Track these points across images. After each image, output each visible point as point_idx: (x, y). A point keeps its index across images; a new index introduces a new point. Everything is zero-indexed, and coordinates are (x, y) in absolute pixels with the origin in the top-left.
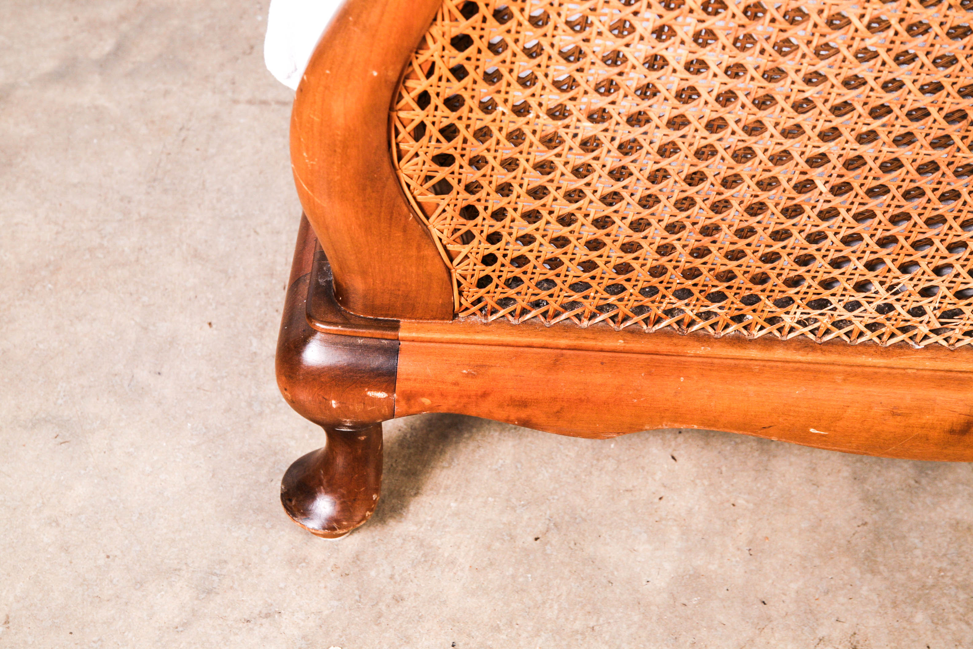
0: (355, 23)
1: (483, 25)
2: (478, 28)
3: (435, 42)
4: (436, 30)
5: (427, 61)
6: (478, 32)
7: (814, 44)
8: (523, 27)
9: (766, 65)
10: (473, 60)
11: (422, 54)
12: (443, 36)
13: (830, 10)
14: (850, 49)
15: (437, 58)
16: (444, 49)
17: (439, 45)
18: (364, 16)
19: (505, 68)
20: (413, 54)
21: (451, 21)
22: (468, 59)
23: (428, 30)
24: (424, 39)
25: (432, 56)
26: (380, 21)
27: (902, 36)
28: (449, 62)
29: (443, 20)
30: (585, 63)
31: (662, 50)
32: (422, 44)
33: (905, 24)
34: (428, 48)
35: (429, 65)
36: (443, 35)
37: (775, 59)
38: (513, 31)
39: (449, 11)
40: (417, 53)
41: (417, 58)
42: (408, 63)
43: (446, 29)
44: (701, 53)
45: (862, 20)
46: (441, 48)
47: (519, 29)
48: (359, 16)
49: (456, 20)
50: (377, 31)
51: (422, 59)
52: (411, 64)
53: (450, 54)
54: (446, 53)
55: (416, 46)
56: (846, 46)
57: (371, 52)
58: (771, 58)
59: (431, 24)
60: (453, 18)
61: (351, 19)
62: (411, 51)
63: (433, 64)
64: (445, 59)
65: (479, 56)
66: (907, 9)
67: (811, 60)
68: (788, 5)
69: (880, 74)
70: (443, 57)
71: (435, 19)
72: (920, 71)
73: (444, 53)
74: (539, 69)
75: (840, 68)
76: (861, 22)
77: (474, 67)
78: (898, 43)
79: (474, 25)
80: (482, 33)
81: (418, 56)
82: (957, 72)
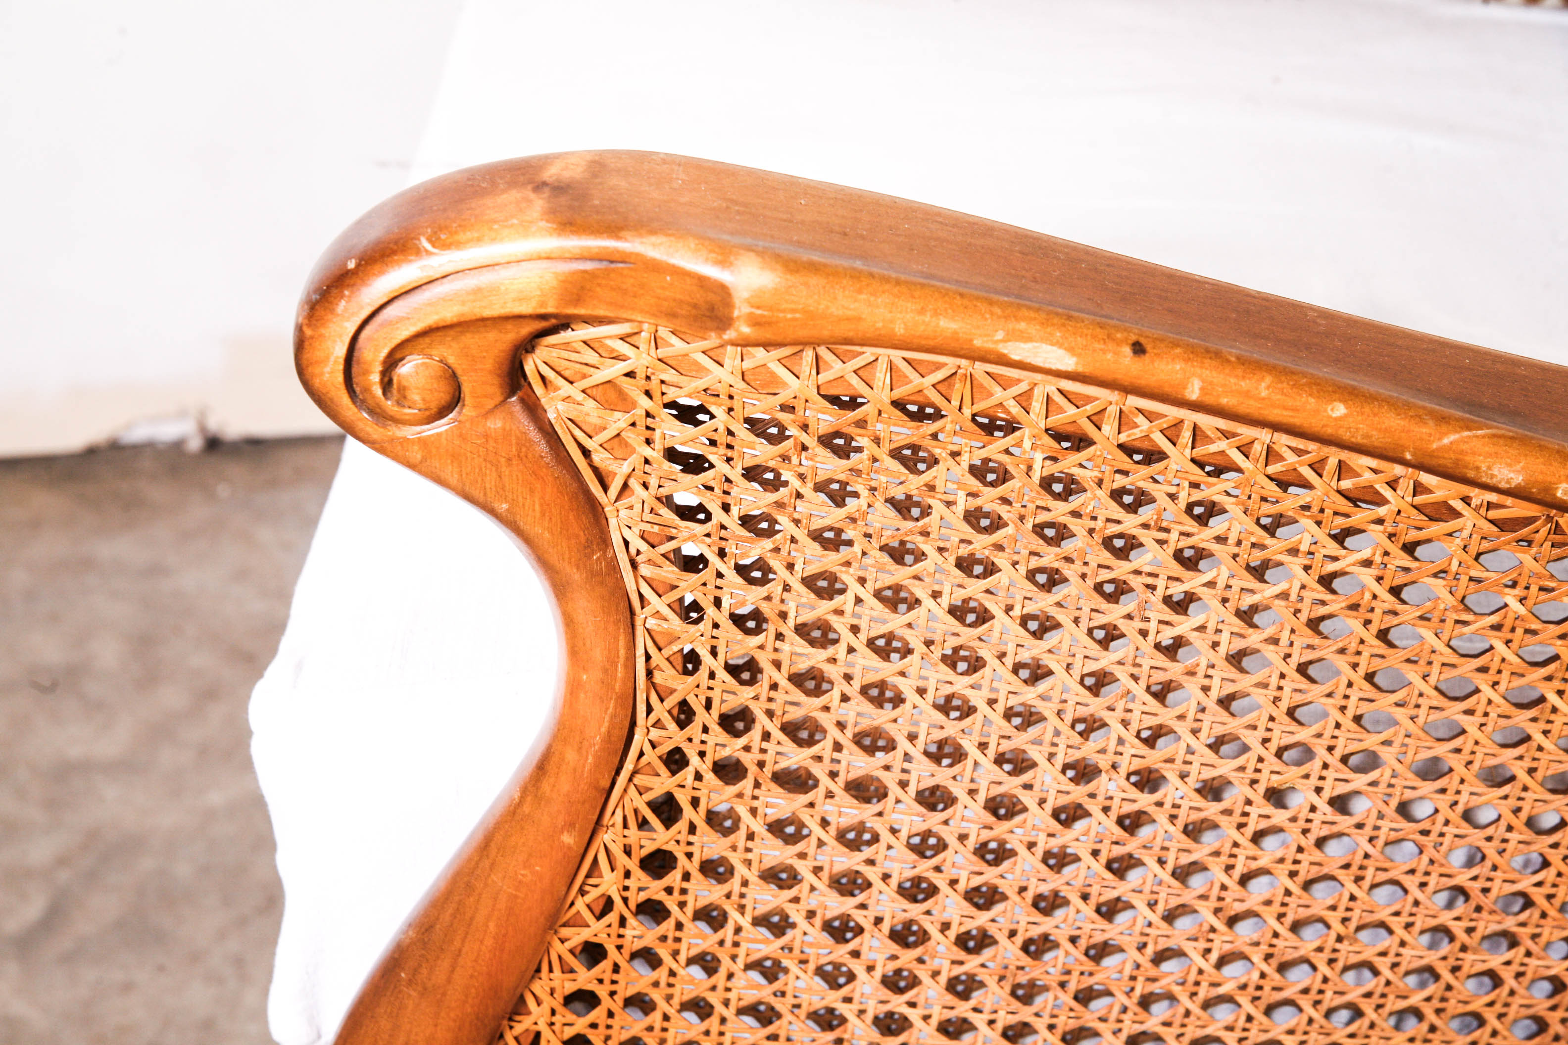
0: (410, 982)
1: (615, 977)
2: (607, 981)
3: (539, 1004)
4: (539, 987)
5: (527, 1030)
6: (607, 987)
7: (1138, 992)
8: (678, 977)
9: (1066, 1024)
10: (602, 1028)
11: (519, 1022)
12: (552, 994)
13: (1156, 943)
14: (1195, 998)
15: (542, 1027)
16: (553, 1012)
17: (546, 1008)
18: (424, 971)
19: (653, 1037)
20: (505, 1022)
21: (563, 972)
22: (594, 1026)
23: (527, 987)
24: (522, 1000)
25: (536, 1023)
26: (449, 981)
27: (1272, 980)
28: (562, 1032)
29: (551, 970)
30: (780, 1028)
31: (899, 1005)
32: (518, 1008)
33: (1274, 962)
34: (529, 1013)
35: (532, 1036)
36: (552, 992)
37: (1079, 1015)
38: (663, 984)
39: (560, 957)
40: (511, 1019)
41: (511, 1028)
42: (498, 1035)
43: (556, 984)
44: (962, 1009)
45: (1207, 956)
46: (549, 1012)
47: (672, 980)
48: (416, 971)
49: (572, 971)
50: (444, 994)
51: (519, 1029)
52: (501, 1036)
53: (565, 1021)
54: (557, 1019)
55: (509, 1010)
56: (1188, 994)
57: (436, 1026)
58: (1072, 1014)
59: (533, 977)
60: (566, 968)
61: (403, 975)
62: (503, 1018)
63: (538, 1035)
64: (557, 1028)
65: (610, 1022)
66: (1275, 941)
67: (1135, 1014)
68: (1090, 937)
69: (1245, 1034)
70: (552, 1024)
71: (538, 970)
72: (1308, 1028)
73: (554, 1019)
74: (706, 1038)
75: (1183, 1025)
76: (1207, 960)
77: (603, 1038)
78: (1267, 989)
79: (600, 977)
80: (614, 987)
81: (513, 1024)
82: (1364, 1029)
